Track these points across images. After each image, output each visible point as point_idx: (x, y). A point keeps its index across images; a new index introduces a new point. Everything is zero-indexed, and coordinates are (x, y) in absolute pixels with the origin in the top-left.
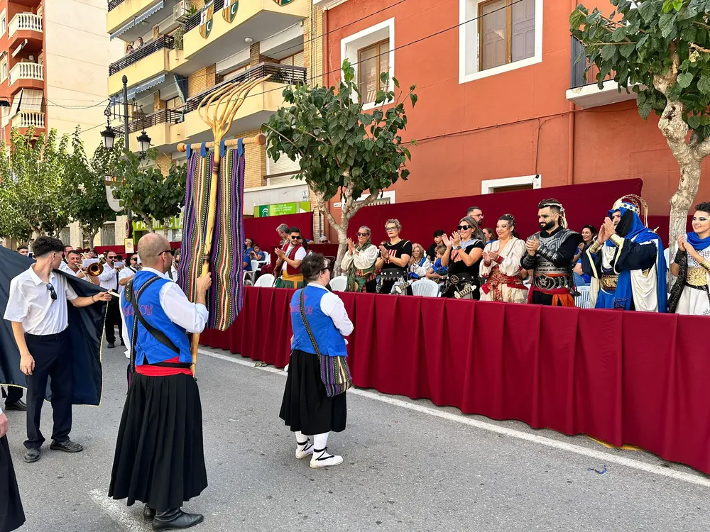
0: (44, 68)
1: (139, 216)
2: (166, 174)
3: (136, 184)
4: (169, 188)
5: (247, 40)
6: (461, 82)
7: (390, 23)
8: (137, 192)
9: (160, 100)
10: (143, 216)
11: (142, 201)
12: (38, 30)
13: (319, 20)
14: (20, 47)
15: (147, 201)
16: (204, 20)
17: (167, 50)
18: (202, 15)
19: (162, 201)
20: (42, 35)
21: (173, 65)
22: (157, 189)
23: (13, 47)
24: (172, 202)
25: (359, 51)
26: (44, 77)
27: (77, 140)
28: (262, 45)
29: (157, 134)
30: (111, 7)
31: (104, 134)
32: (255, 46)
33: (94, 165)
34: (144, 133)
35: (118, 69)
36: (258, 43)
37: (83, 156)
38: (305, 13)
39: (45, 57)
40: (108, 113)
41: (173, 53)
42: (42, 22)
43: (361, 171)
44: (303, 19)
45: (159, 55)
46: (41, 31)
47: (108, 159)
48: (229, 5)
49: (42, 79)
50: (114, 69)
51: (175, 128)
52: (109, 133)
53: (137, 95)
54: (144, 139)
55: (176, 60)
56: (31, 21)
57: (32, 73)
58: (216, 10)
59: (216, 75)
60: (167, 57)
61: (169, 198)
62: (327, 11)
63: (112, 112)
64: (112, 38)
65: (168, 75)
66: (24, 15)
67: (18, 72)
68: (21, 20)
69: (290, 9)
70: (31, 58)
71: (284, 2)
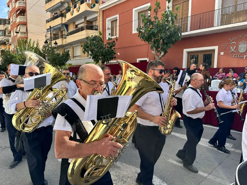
0: (27, 18)
1: (54, 65)
2: (61, 54)
3: (53, 57)
4: (62, 58)
5: (83, 16)
6: (133, 33)
7: (118, 16)
8: (54, 59)
9: (61, 31)
10: (55, 65)
11: (55, 61)
12: (24, 6)
13: (101, 13)
14: (19, 12)
15: (56, 62)
16: (71, 10)
17: (62, 17)
18: (71, 9)
19: (60, 61)
20: (26, 7)
21: (64, 22)
22: (59, 58)
23: (17, 11)
24: (63, 62)
25: (111, 22)
26: (27, 20)
27: (38, 43)
28: (87, 18)
29: (60, 42)
30: (46, 3)
31: (45, 42)
32: (85, 18)
33: (43, 50)
34: (56, 42)
35: (49, 22)
36: (86, 17)
37: (39, 48)
38: (98, 11)
39: (26, 14)
40: (46, 36)
41: (63, 18)
42: (26, 3)
43: (103, 57)
44: (97, 12)
45: (60, 19)
46: (25, 6)
47: (46, 48)
48: (78, 7)
49: (26, 21)
50: (48, 21)
51: (64, 40)
52: (46, 42)
53: (54, 30)
54: (56, 43)
55: (65, 20)
56: (22, 3)
57: (23, 19)
58: (74, 8)
59: (76, 25)
60: (62, 19)
61: (62, 61)
62: (103, 10)
63: (47, 36)
64: (47, 12)
65: (62, 24)
66: (20, 1)
67: (19, 19)
68: (19, 3)
69: (93, 10)
70: (22, 14)
71: (92, 8)
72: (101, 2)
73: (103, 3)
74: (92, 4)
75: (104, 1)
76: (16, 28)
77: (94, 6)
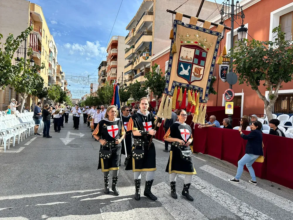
0: (117, 62)
5: (143, 65)
13: (152, 63)
14: (112, 57)
20: (117, 54)
21: (133, 68)
23: (111, 57)
36: (145, 65)
39: (117, 59)
42: (117, 50)
44: (150, 62)
49: (116, 65)
50: (126, 67)
53: (129, 73)
56: (115, 51)
57: (115, 63)
58: (137, 59)
59: (140, 70)
60: (132, 66)
62: (153, 61)
64: (125, 60)
65: (132, 70)
67: (112, 63)
68: (113, 50)
69: (147, 61)
70: (115, 59)
71: (146, 59)
72: (152, 55)
73: (153, 55)
74: (146, 57)
75: (154, 54)
76: (110, 70)
77: (148, 58)
